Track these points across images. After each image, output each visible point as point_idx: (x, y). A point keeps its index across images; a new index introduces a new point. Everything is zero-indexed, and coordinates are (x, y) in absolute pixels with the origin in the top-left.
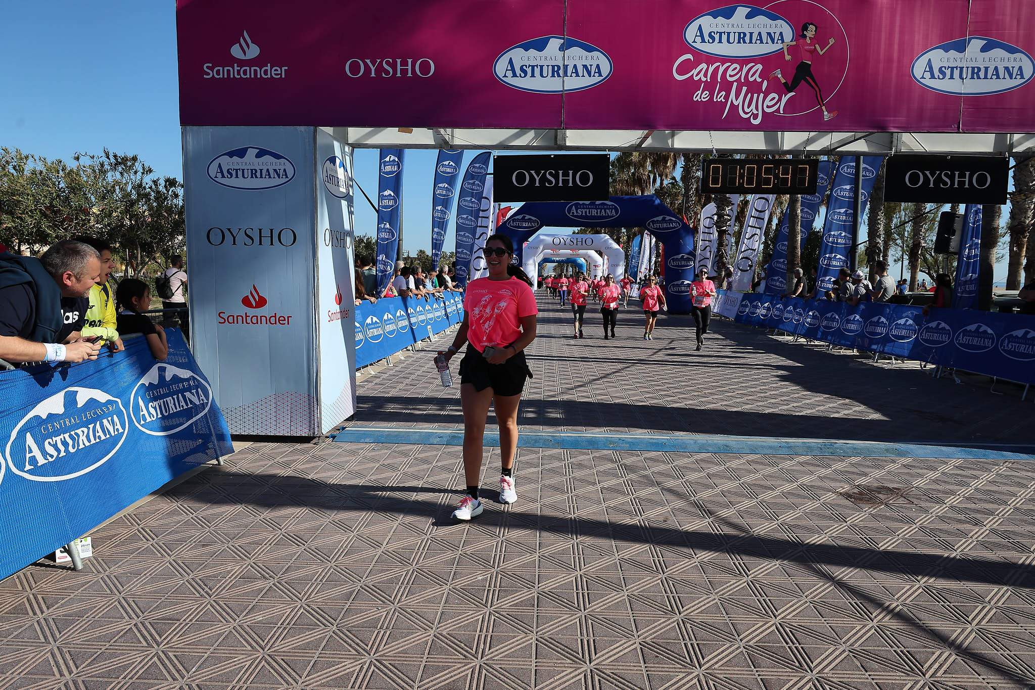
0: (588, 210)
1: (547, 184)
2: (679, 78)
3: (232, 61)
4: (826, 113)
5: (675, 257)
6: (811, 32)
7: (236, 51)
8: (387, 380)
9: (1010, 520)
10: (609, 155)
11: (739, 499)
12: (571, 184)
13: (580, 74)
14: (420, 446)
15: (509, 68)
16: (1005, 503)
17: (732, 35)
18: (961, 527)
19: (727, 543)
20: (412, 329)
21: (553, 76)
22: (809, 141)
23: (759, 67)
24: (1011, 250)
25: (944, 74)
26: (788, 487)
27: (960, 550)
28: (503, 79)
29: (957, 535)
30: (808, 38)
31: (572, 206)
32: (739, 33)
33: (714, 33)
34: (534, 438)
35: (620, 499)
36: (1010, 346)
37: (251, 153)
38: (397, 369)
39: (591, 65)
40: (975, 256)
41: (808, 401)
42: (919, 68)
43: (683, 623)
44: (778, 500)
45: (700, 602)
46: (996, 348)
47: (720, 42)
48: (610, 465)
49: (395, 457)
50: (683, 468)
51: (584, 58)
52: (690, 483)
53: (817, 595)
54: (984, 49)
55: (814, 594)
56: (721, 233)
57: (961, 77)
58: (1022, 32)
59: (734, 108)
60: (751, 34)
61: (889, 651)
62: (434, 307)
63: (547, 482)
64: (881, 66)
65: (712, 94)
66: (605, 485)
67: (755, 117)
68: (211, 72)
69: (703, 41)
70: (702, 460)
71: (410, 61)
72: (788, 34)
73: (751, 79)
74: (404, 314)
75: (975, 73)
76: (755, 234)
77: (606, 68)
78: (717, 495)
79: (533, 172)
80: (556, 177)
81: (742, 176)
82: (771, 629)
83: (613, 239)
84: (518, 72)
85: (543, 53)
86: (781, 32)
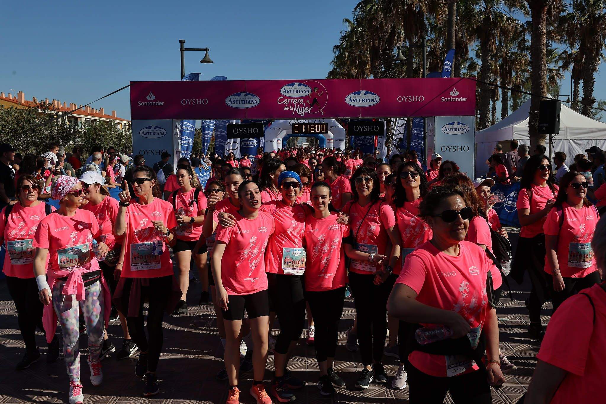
2: (280, 103)
3: (147, 101)
4: (322, 113)
6: (316, 90)
7: (148, 98)
12: (251, 133)
13: (251, 103)
15: (230, 101)
17: (294, 91)
21: (243, 103)
23: (303, 100)
25: (355, 101)
28: (228, 104)
30: (316, 92)
32: (296, 90)
33: (289, 90)
37: (153, 127)
39: (254, 100)
42: (347, 100)
47: (291, 93)
51: (252, 98)
54: (365, 94)
57: (360, 102)
59: (296, 112)
60: (300, 90)
65: (289, 108)
67: (302, 114)
68: (141, 104)
69: (286, 93)
71: (200, 100)
72: (310, 91)
73: (300, 103)
75: (363, 100)
77: (258, 101)
79: (239, 129)
80: (247, 130)
84: (233, 102)
85: (240, 97)
86: (308, 90)
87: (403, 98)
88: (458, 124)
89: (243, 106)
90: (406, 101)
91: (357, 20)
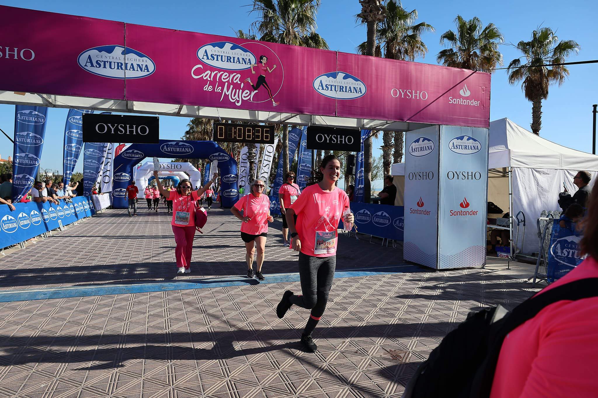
0: (174, 148)
1: (119, 133)
2: (195, 77)
4: (274, 102)
5: (227, 176)
6: (264, 60)
8: (17, 258)
9: (360, 306)
10: (159, 117)
11: (229, 312)
12: (134, 133)
13: (136, 69)
14: (27, 301)
15: (89, 61)
16: (360, 297)
17: (223, 57)
18: (337, 312)
19: (214, 339)
20: (45, 223)
21: (118, 68)
22: (273, 117)
23: (239, 76)
24: (384, 173)
25: (328, 88)
26: (259, 301)
27: (333, 324)
28: (85, 67)
29: (333, 317)
30: (263, 63)
31: (164, 145)
32: (228, 57)
33: (214, 55)
34: (114, 288)
35: (159, 320)
36: (376, 220)
38: (28, 250)
39: (142, 65)
40: (362, 176)
41: (283, 254)
42: (316, 84)
43: (173, 390)
44: (250, 310)
45: (187, 376)
46: (371, 220)
47: (217, 60)
48: (159, 301)
49: (5, 311)
50: (203, 297)
51: (138, 60)
52: (205, 305)
53: (255, 360)
54: (345, 78)
55: (253, 360)
56: (251, 163)
57: (335, 90)
58: (360, 72)
59: (226, 96)
60: (234, 58)
61: (282, 385)
62: (65, 207)
63: (113, 316)
64: (299, 81)
65: (214, 88)
66: (152, 313)
67: (238, 102)
70: (216, 292)
71: (16, 49)
72: (253, 61)
73: (235, 82)
74: (38, 213)
75: (341, 89)
76: (268, 164)
77: (151, 68)
78: (217, 311)
79: (109, 125)
80: (125, 128)
81: (235, 133)
82: (224, 384)
83: (195, 166)
85: (111, 55)
86: (249, 59)
87: (400, 92)
88: (468, 140)
90: (403, 97)
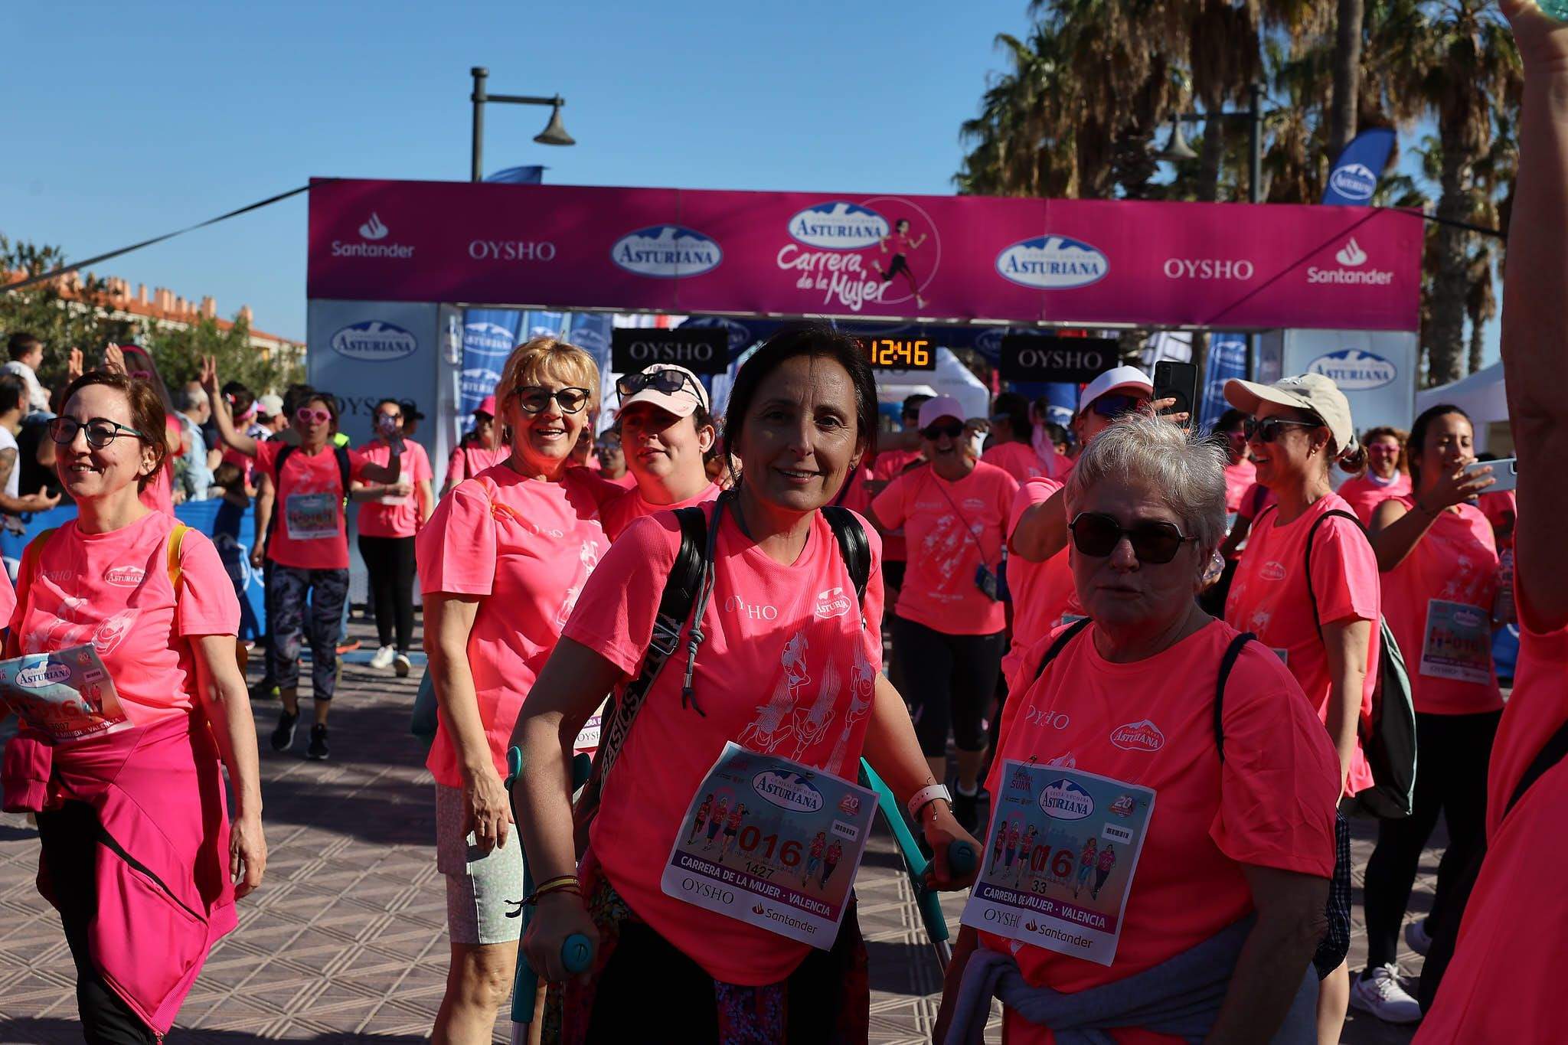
2: (784, 266)
3: (360, 240)
4: (920, 301)
6: (904, 228)
7: (365, 231)
12: (689, 358)
13: (692, 261)
15: (625, 253)
17: (832, 228)
21: (666, 261)
23: (858, 258)
25: (1027, 269)
28: (620, 263)
30: (902, 235)
32: (840, 227)
33: (816, 226)
37: (375, 327)
39: (702, 253)
42: (1003, 263)
47: (822, 234)
51: (696, 246)
54: (1062, 247)
57: (1042, 271)
59: (835, 295)
60: (850, 228)
67: (855, 303)
68: (340, 250)
69: (806, 233)
71: (531, 244)
72: (884, 229)
75: (1054, 268)
77: (716, 257)
79: (651, 344)
80: (675, 350)
84: (634, 257)
85: (657, 241)
86: (877, 228)
87: (1185, 266)
88: (1359, 358)
89: (667, 270)
90: (1190, 277)
91: (1040, 41)
